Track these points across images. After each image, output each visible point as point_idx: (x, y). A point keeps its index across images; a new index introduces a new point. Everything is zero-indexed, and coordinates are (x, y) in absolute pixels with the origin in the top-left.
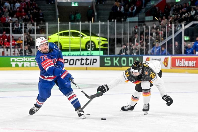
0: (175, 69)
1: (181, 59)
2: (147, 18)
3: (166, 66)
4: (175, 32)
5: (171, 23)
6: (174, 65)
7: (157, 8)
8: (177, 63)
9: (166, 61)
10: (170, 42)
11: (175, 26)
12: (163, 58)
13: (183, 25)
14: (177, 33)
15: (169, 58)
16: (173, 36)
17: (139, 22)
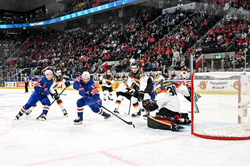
0: (18, 87)
1: (20, 83)
2: (6, 67)
3: (14, 86)
4: (18, 72)
5: (16, 68)
6: (18, 86)
7: (10, 62)
8: (19, 85)
9: (14, 84)
10: (16, 77)
11: (18, 70)
12: (13, 83)
13: (21, 69)
14: (19, 73)
15: (16, 83)
16: (17, 74)
17: (2, 68)
